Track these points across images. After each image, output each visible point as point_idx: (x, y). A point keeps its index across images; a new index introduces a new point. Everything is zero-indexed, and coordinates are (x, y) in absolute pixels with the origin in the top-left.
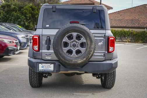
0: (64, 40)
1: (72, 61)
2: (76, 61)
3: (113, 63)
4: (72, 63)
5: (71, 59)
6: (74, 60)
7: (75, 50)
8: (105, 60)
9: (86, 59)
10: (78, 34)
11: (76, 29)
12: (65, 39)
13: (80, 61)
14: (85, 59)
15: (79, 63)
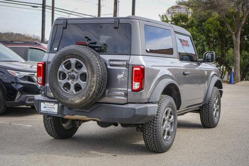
0: (60, 69)
1: (67, 99)
2: (73, 99)
3: (136, 108)
4: (68, 102)
5: (67, 97)
6: (70, 99)
7: (73, 84)
8: (128, 103)
9: (86, 99)
10: (77, 61)
11: (74, 53)
12: (62, 68)
13: (77, 101)
14: (84, 98)
15: (76, 104)
